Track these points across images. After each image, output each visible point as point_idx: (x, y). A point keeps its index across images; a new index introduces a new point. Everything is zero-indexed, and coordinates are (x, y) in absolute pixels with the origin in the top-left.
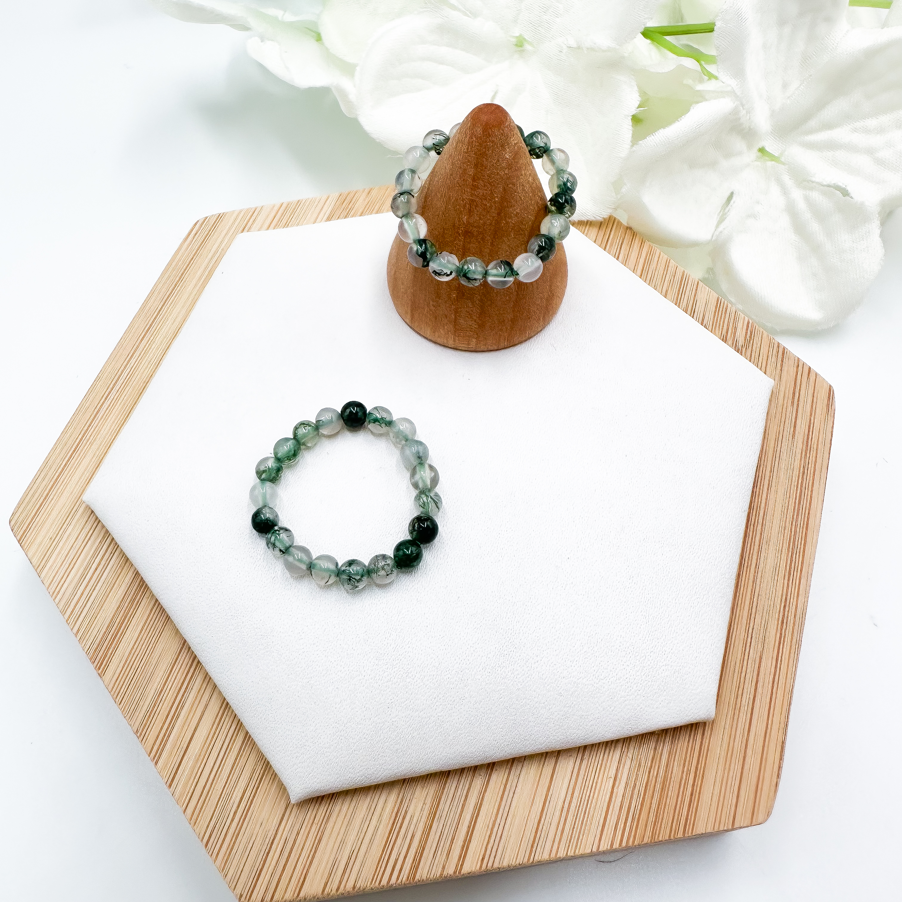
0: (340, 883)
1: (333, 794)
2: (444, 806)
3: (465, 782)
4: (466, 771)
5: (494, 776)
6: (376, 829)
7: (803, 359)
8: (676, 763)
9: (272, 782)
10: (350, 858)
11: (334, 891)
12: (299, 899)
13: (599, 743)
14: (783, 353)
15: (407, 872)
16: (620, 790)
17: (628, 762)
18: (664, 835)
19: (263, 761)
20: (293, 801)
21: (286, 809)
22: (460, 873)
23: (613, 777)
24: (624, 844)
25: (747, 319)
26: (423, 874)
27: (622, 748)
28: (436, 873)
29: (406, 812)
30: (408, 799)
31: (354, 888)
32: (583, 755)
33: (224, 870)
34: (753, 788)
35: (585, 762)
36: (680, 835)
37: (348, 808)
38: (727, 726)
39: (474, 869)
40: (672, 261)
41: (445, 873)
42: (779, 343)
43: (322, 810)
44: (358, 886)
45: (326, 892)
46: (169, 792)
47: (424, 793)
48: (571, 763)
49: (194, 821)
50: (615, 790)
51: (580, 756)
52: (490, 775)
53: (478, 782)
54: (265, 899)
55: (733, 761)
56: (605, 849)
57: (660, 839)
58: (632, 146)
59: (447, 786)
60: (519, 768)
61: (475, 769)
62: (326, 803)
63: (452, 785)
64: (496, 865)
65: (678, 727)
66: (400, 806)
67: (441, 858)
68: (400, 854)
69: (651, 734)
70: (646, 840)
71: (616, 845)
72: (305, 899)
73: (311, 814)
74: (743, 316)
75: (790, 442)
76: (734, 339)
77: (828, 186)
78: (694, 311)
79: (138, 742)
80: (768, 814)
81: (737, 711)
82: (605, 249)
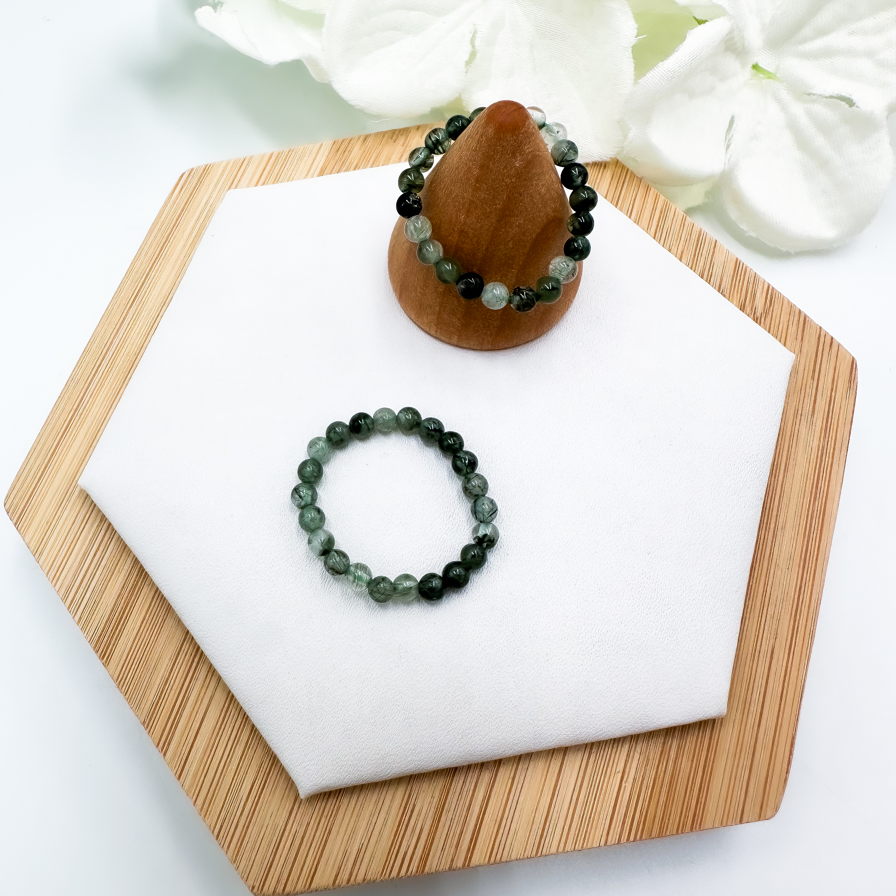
0: (351, 874)
1: (341, 790)
2: (452, 799)
3: (473, 776)
4: (473, 767)
5: (502, 770)
6: (386, 821)
7: (825, 327)
8: (684, 759)
9: (281, 775)
10: (359, 851)
11: (345, 883)
14: (805, 321)
15: (416, 864)
16: (628, 784)
17: (636, 756)
20: (301, 796)
21: (295, 803)
22: (468, 865)
26: (432, 866)
27: (630, 746)
28: (445, 864)
29: (414, 806)
30: (416, 793)
31: (364, 880)
32: (590, 752)
33: (235, 862)
34: (762, 783)
35: (593, 757)
36: (688, 829)
42: (800, 311)
43: (331, 803)
44: (368, 878)
48: (579, 757)
49: (204, 811)
50: (623, 785)
52: (498, 770)
53: (486, 776)
55: (742, 756)
56: (613, 842)
57: (668, 833)
59: (455, 779)
60: (527, 764)
61: (481, 766)
62: (335, 795)
63: (459, 778)
64: (504, 859)
66: (407, 801)
67: (449, 852)
68: (409, 846)
70: (653, 835)
71: (624, 840)
72: (317, 890)
73: (320, 807)
75: (809, 420)
76: (752, 306)
77: (831, 97)
78: (711, 275)
79: (146, 732)
80: (776, 809)
81: (747, 705)
82: (616, 206)
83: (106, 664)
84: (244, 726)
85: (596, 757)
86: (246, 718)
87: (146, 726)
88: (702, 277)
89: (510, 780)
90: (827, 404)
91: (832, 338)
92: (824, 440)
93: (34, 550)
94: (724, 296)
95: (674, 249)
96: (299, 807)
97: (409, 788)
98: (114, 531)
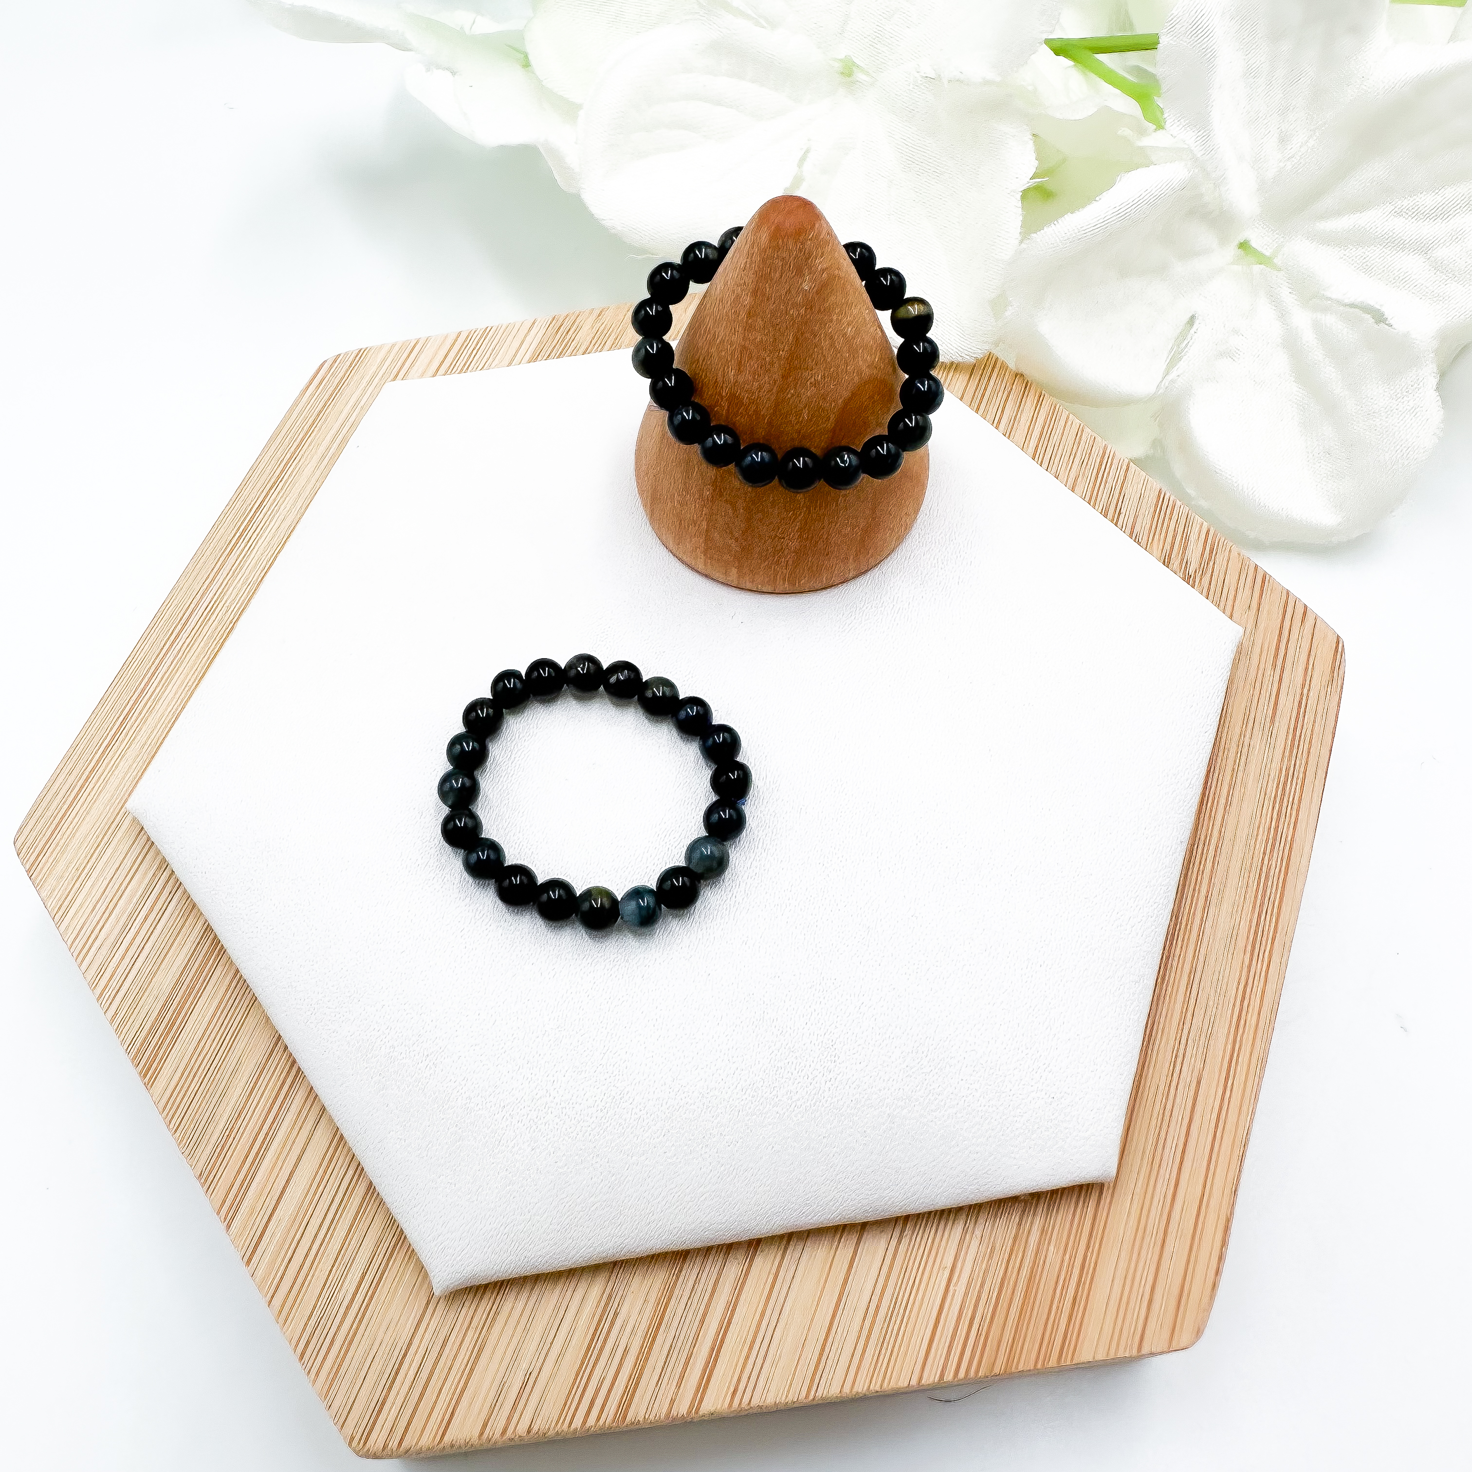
0: (508, 1422)
1: (502, 1282)
2: (676, 1307)
3: (711, 1269)
4: (714, 1252)
5: (759, 1260)
7: (1295, 591)
8: (1052, 1248)
9: (408, 1262)
10: (524, 1384)
11: (497, 1435)
12: (441, 1445)
13: (930, 1213)
14: (1263, 582)
15: (614, 1408)
16: (959, 1289)
17: (975, 1243)
18: (1025, 1362)
19: (395, 1227)
20: (437, 1292)
21: (428, 1304)
22: (697, 1412)
23: (949, 1265)
24: (962, 1374)
25: (1205, 524)
26: (638, 1412)
27: (966, 1222)
28: (660, 1411)
29: (616, 1314)
30: (620, 1293)
31: (529, 1432)
32: (902, 1231)
33: (327, 1395)
34: (1176, 1291)
35: (905, 1241)
36: (1053, 1363)
37: (526, 1304)
38: (1138, 1190)
39: (719, 1406)
40: (1087, 430)
41: (674, 1413)
42: (1256, 566)
43: (485, 1305)
44: (536, 1428)
45: (485, 1436)
46: (245, 1271)
47: (647, 1282)
48: (883, 1243)
49: (283, 1316)
50: (952, 1288)
51: (897, 1234)
52: (752, 1260)
53: (733, 1268)
54: (390, 1446)
55: (1145, 1246)
56: (931, 1381)
57: (1020, 1368)
58: (1021, 242)
59: (683, 1273)
60: (800, 1248)
61: (727, 1249)
62: (492, 1293)
63: (690, 1272)
64: (754, 1403)
65: (1057, 1190)
66: (607, 1304)
67: (668, 1389)
68: (604, 1380)
69: (1014, 1200)
70: (996, 1370)
71: (949, 1377)
72: (452, 1446)
73: (466, 1312)
74: (1200, 520)
75: (1266, 729)
76: (1182, 560)
77: (1352, 305)
78: (1120, 513)
79: (201, 1191)
80: (1199, 1333)
81: (1156, 1166)
82: (977, 411)
83: (149, 1085)
84: (356, 1183)
85: (909, 1245)
86: (360, 1170)
87: (203, 1180)
88: (1106, 516)
89: (771, 1277)
90: (1296, 704)
91: (1306, 607)
92: (1289, 760)
93: (53, 909)
94: (1139, 543)
95: (1063, 475)
96: (434, 1311)
97: (610, 1284)
98: (179, 883)
